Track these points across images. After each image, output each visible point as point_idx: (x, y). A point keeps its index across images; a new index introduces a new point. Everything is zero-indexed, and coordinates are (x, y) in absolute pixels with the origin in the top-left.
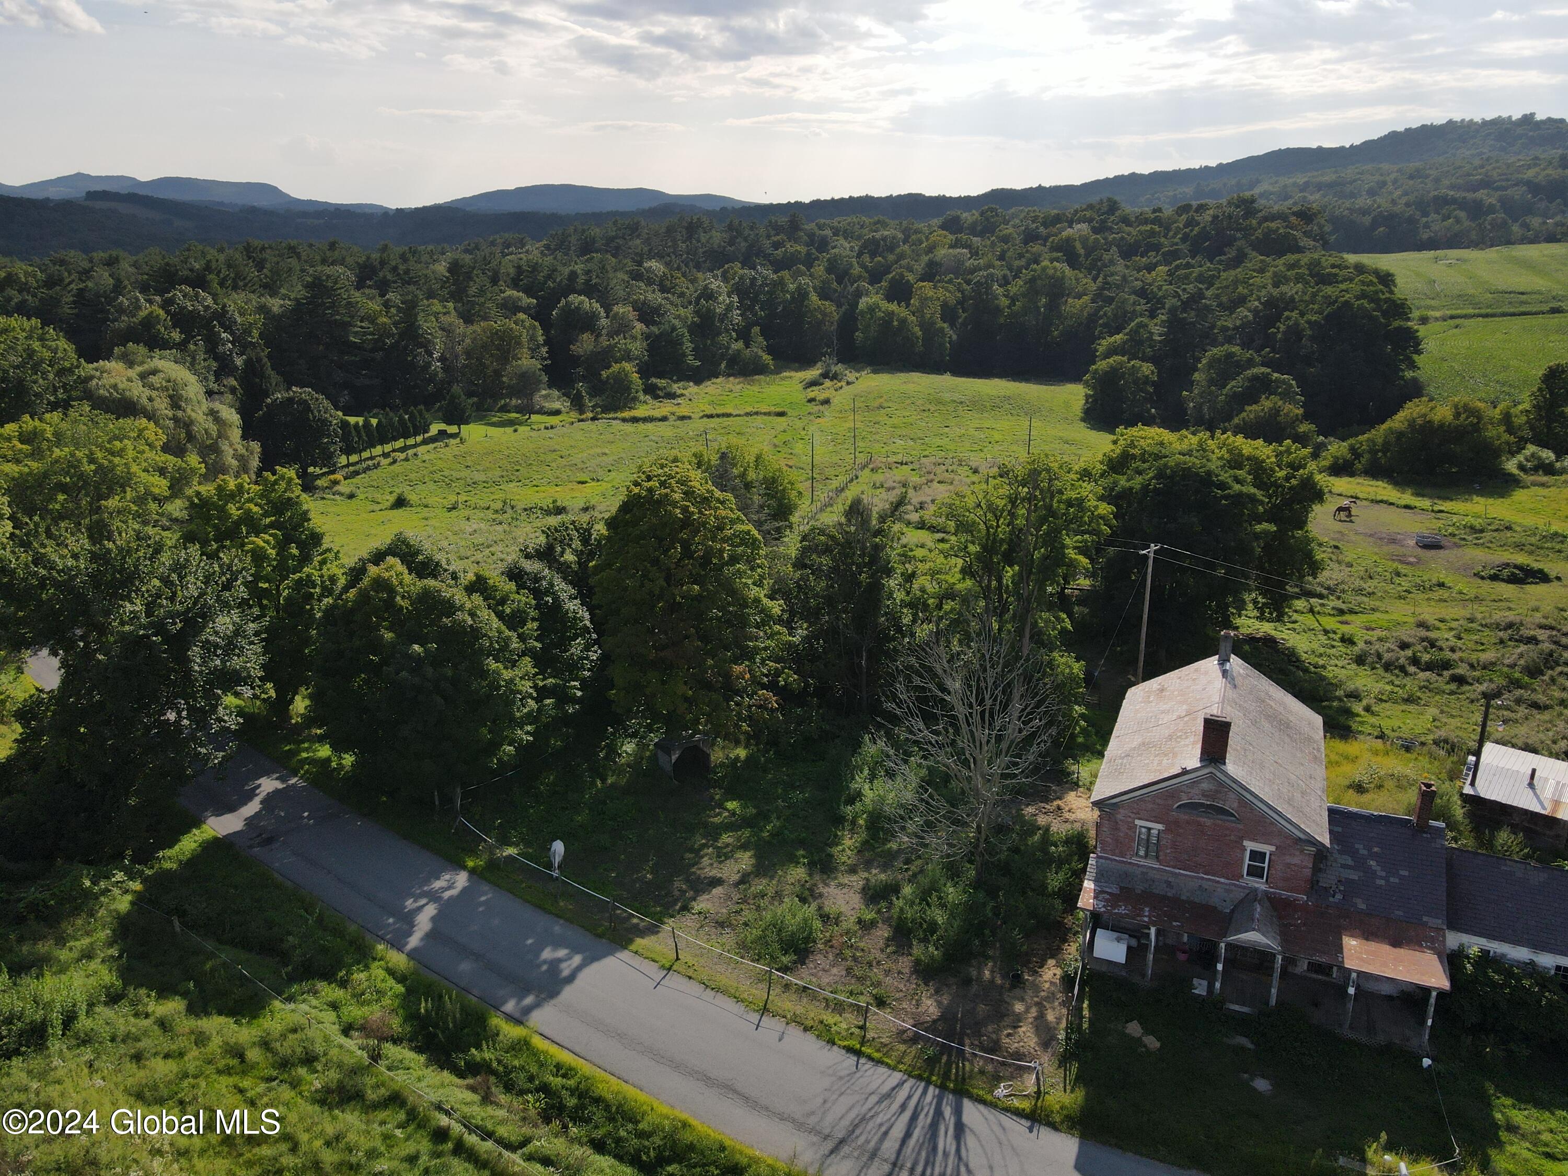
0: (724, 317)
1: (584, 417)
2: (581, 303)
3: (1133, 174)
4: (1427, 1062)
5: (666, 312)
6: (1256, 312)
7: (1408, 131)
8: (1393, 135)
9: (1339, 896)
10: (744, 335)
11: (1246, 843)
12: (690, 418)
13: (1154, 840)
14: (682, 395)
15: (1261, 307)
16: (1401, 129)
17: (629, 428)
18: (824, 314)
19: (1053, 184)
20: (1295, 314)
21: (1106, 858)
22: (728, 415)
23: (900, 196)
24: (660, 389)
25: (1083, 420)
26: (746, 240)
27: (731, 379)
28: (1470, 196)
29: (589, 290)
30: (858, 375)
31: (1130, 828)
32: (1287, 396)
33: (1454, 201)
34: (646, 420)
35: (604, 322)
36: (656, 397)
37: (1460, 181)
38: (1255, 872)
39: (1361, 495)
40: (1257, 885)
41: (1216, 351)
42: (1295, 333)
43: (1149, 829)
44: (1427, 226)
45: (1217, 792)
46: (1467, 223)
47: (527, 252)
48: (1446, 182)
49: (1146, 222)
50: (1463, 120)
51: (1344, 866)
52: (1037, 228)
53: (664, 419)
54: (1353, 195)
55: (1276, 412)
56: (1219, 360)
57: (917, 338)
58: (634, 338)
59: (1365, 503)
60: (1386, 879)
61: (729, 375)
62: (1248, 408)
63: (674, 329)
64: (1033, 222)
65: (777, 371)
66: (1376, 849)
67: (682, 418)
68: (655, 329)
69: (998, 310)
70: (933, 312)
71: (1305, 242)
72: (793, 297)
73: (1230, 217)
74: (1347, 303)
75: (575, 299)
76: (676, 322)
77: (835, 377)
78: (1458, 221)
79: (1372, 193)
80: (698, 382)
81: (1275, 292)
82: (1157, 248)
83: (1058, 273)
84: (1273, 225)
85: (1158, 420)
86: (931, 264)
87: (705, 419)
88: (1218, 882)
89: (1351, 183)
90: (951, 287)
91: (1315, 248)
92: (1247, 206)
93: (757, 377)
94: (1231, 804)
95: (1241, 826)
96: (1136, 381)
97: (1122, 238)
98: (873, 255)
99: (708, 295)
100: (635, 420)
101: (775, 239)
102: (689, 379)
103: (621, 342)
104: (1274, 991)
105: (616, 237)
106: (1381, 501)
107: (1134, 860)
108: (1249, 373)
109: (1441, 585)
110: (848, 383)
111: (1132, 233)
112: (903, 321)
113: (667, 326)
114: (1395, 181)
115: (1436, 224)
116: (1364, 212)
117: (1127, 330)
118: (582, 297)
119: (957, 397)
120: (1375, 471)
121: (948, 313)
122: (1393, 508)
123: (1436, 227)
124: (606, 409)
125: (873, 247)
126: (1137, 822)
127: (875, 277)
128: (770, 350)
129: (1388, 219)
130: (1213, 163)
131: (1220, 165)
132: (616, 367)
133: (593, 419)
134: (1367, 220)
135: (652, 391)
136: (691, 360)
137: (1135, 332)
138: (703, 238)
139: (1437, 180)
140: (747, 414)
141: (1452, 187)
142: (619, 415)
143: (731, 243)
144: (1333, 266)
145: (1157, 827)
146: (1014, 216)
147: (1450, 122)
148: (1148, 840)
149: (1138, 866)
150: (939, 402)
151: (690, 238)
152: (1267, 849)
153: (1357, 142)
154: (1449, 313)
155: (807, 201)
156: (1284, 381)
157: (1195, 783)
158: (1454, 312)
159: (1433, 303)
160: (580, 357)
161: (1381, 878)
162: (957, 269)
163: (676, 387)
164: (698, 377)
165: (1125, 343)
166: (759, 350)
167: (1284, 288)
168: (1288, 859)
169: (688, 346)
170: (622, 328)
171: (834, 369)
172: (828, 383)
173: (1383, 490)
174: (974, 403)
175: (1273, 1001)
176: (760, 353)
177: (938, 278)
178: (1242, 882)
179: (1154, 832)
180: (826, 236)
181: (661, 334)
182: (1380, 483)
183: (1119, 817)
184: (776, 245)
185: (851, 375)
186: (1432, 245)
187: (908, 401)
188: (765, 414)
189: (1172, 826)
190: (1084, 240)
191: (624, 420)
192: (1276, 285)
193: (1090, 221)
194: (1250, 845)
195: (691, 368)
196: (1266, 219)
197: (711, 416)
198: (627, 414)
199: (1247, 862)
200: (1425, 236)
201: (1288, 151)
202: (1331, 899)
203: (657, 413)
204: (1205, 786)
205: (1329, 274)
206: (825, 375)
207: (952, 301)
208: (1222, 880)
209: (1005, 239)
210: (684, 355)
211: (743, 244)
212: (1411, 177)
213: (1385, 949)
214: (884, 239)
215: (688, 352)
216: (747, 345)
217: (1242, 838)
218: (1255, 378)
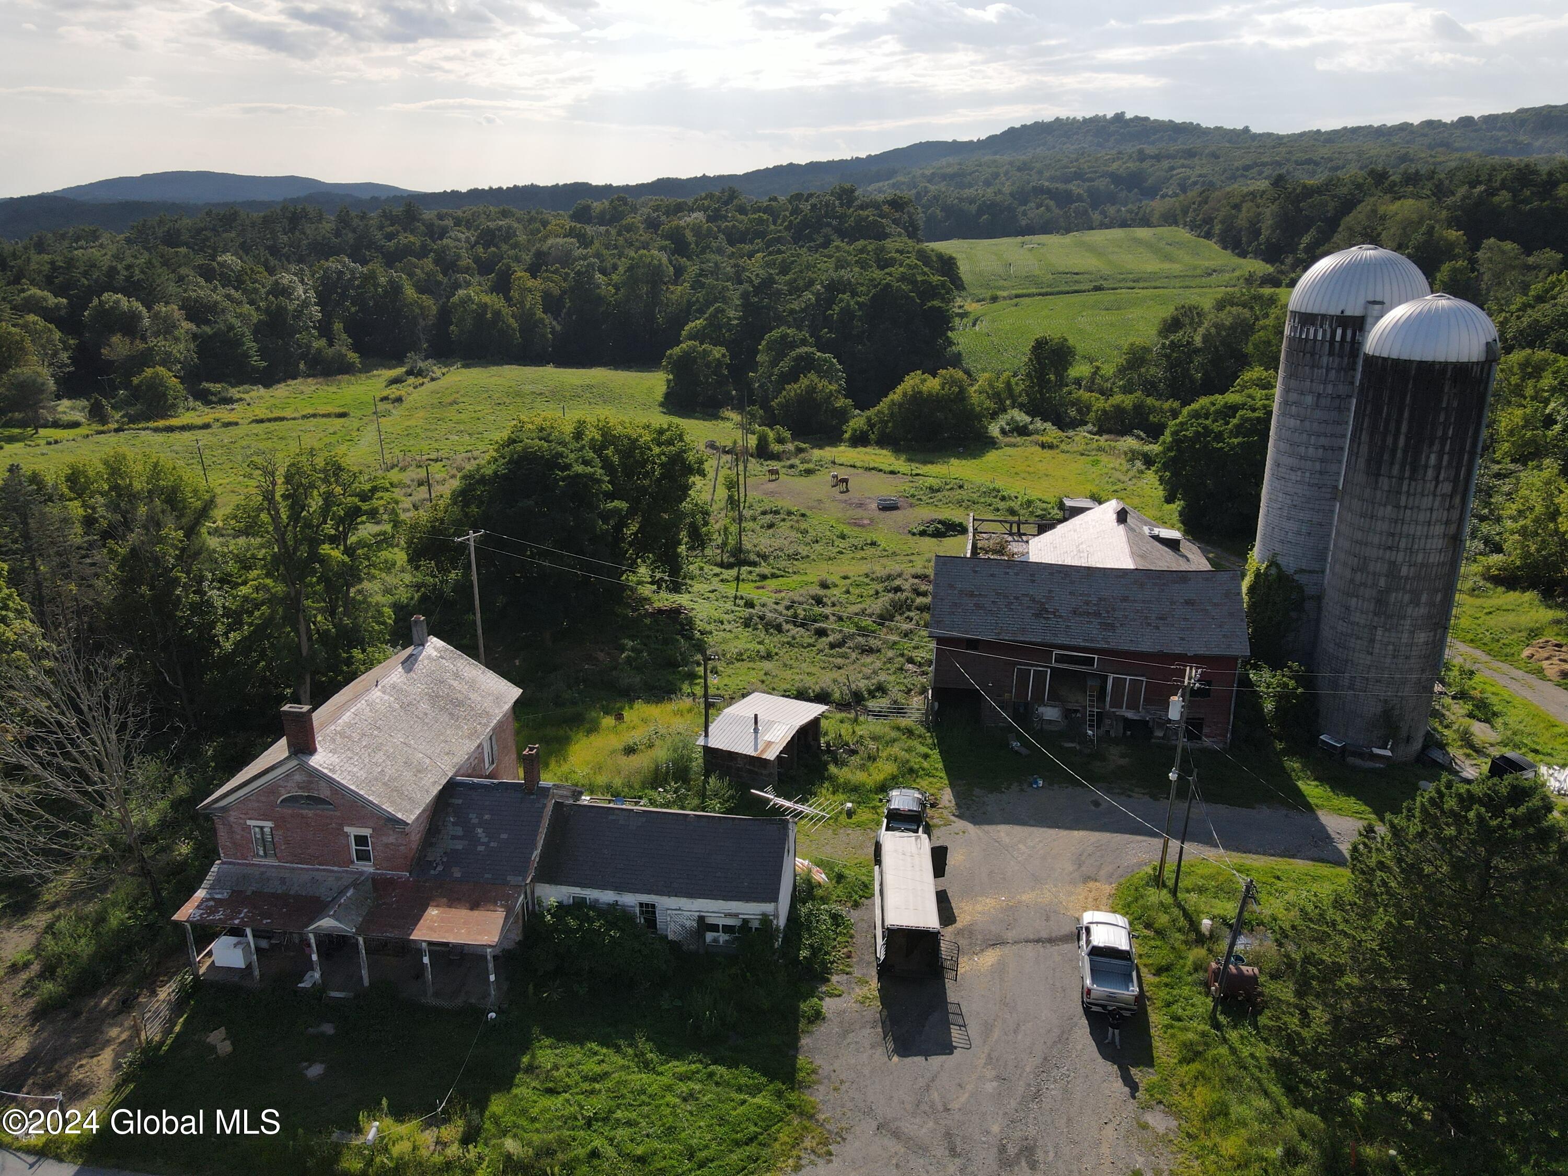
0: (298, 314)
1: (105, 428)
2: (117, 302)
3: (791, 164)
4: (492, 1015)
5: (223, 311)
6: (818, 295)
7: (1024, 127)
8: (1012, 130)
9: (440, 868)
10: (325, 330)
11: (347, 829)
12: (236, 424)
13: (269, 838)
14: (241, 399)
15: (823, 290)
16: (1018, 125)
17: (160, 438)
18: (422, 308)
19: (717, 174)
20: (846, 296)
21: (230, 863)
22: (282, 419)
23: (565, 185)
24: (213, 394)
25: (662, 405)
26: (354, 231)
27: (309, 380)
28: (1061, 186)
29: (131, 288)
30: (445, 370)
31: (243, 829)
32: (827, 373)
33: (1048, 192)
34: (183, 428)
35: (146, 322)
36: (207, 403)
37: (1058, 173)
38: (363, 856)
39: (858, 464)
40: (365, 869)
41: (775, 334)
42: (847, 313)
43: (262, 828)
44: (1024, 213)
45: (310, 782)
46: (1057, 211)
47: (101, 246)
48: (1047, 174)
49: (759, 210)
50: (1068, 118)
51: (454, 838)
52: (658, 216)
53: (206, 426)
54: (970, 186)
55: (812, 390)
56: (776, 341)
57: (514, 330)
58: (177, 339)
59: (860, 471)
60: (486, 845)
61: (309, 376)
62: (788, 387)
63: (231, 328)
64: (654, 211)
65: (366, 369)
66: (486, 817)
67: (227, 425)
68: (207, 329)
69: (600, 299)
70: (533, 301)
71: (892, 229)
72: (386, 292)
73: (827, 205)
74: (888, 285)
75: (110, 298)
76: (237, 323)
77: (420, 373)
78: (1048, 209)
79: (988, 183)
80: (267, 386)
81: (835, 275)
82: (762, 235)
83: (656, 262)
84: (864, 213)
85: (735, 402)
86: (539, 254)
87: (254, 425)
88: (332, 871)
89: (970, 174)
90: (555, 277)
91: (900, 235)
92: (846, 195)
93: (339, 377)
94: (325, 793)
95: (338, 814)
96: (708, 365)
97: (734, 226)
98: (486, 246)
99: (284, 292)
100: (170, 429)
101: (390, 229)
102: (254, 382)
103: (161, 344)
104: (365, 973)
105: (205, 229)
106: (873, 469)
107: (256, 861)
108: (793, 354)
109: (873, 544)
110: (433, 379)
111: (743, 221)
112: (497, 314)
113: (222, 326)
114: (1006, 173)
115: (1032, 212)
116: (972, 201)
117: (706, 316)
118: (119, 296)
119: (539, 388)
120: (883, 442)
121: (551, 304)
122: (881, 474)
123: (1031, 215)
124: (133, 419)
125: (488, 238)
126: (249, 822)
127: (484, 267)
128: (356, 348)
129: (991, 208)
130: (863, 155)
131: (869, 157)
132: (149, 372)
133: (117, 431)
134: (973, 208)
135: (205, 398)
136: (256, 361)
137: (714, 316)
138: (309, 229)
139: (1040, 172)
140: (304, 417)
141: (1052, 179)
142: (152, 424)
143: (338, 234)
144: (897, 251)
145: (268, 824)
146: (644, 205)
147: (1057, 119)
148: (263, 839)
149: (259, 866)
150: (518, 394)
151: (292, 230)
152: (367, 832)
153: (983, 137)
154: (1014, 292)
155: (464, 190)
156: (825, 360)
157: (288, 776)
158: (1020, 292)
159: (1005, 283)
160: (113, 362)
161: (483, 844)
162: (566, 259)
163: (234, 392)
164: (268, 379)
165: (704, 328)
166: (344, 348)
167: (842, 272)
168: (385, 840)
169: (250, 345)
170: (167, 328)
171: (421, 364)
172: (411, 380)
173: (883, 457)
174: (553, 393)
175: (366, 982)
176: (344, 350)
177: (544, 268)
178: (352, 868)
179: (267, 830)
180: (447, 227)
181: (215, 334)
182: (884, 452)
183: (232, 819)
184: (390, 237)
185: (437, 371)
186: (1029, 230)
187: (486, 395)
188: (324, 416)
189: (280, 823)
190: (696, 230)
191: (156, 430)
192: (836, 269)
193: (705, 209)
194: (352, 831)
195: (255, 369)
196: (862, 207)
197: (261, 421)
198: (161, 423)
199: (354, 847)
200: (1023, 223)
201: (928, 144)
202: (432, 872)
203: (199, 421)
204: (298, 777)
205: (892, 258)
206: (410, 373)
207: (556, 292)
208: (336, 868)
209: (629, 228)
210: (246, 355)
211: (350, 235)
212: (1019, 169)
213: (462, 914)
214: (500, 229)
215: (252, 352)
216: (331, 344)
217: (341, 826)
218: (800, 358)
